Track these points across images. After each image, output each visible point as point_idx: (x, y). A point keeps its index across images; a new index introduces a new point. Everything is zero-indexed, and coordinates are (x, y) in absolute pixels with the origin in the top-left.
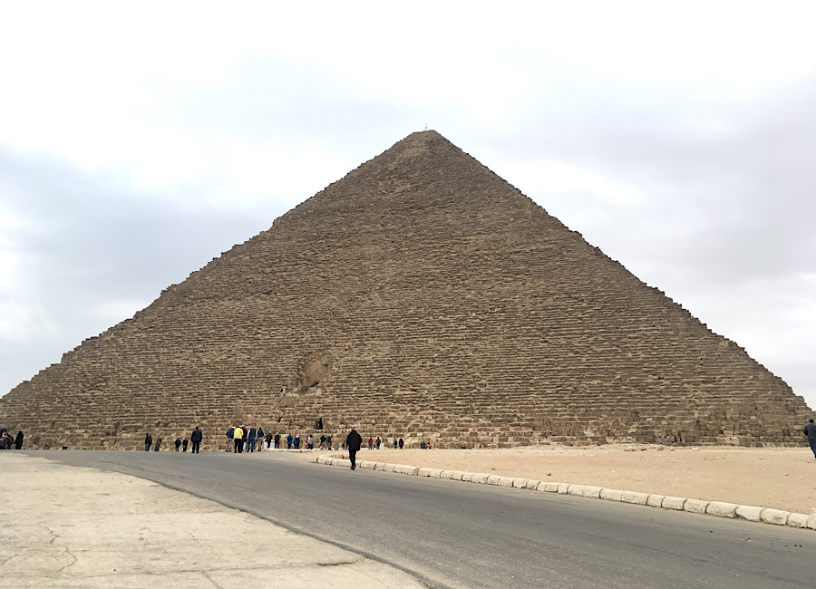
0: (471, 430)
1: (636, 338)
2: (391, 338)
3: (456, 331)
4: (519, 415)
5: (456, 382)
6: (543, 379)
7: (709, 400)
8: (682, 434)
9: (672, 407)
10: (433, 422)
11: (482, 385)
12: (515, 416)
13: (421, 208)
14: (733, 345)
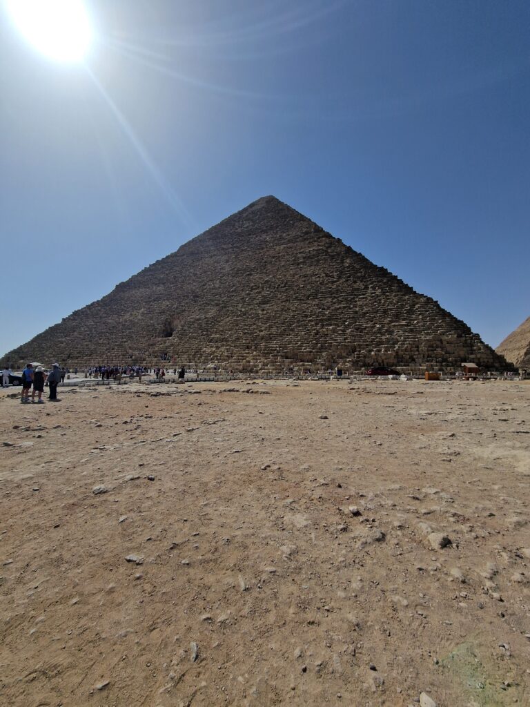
0: (248, 359)
1: (364, 298)
2: (217, 305)
3: (254, 299)
4: (278, 349)
5: (246, 329)
6: (299, 326)
7: (406, 338)
8: (385, 361)
9: (380, 343)
10: (226, 354)
11: (261, 331)
12: (276, 350)
13: (255, 234)
14: (429, 300)
